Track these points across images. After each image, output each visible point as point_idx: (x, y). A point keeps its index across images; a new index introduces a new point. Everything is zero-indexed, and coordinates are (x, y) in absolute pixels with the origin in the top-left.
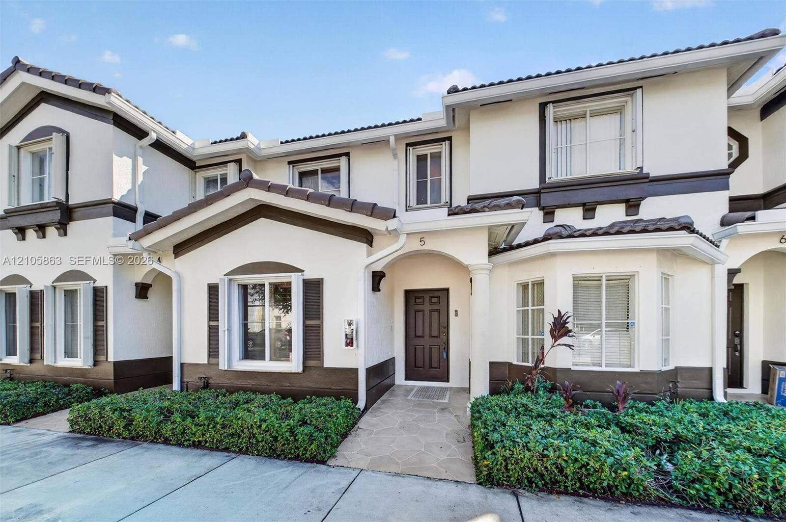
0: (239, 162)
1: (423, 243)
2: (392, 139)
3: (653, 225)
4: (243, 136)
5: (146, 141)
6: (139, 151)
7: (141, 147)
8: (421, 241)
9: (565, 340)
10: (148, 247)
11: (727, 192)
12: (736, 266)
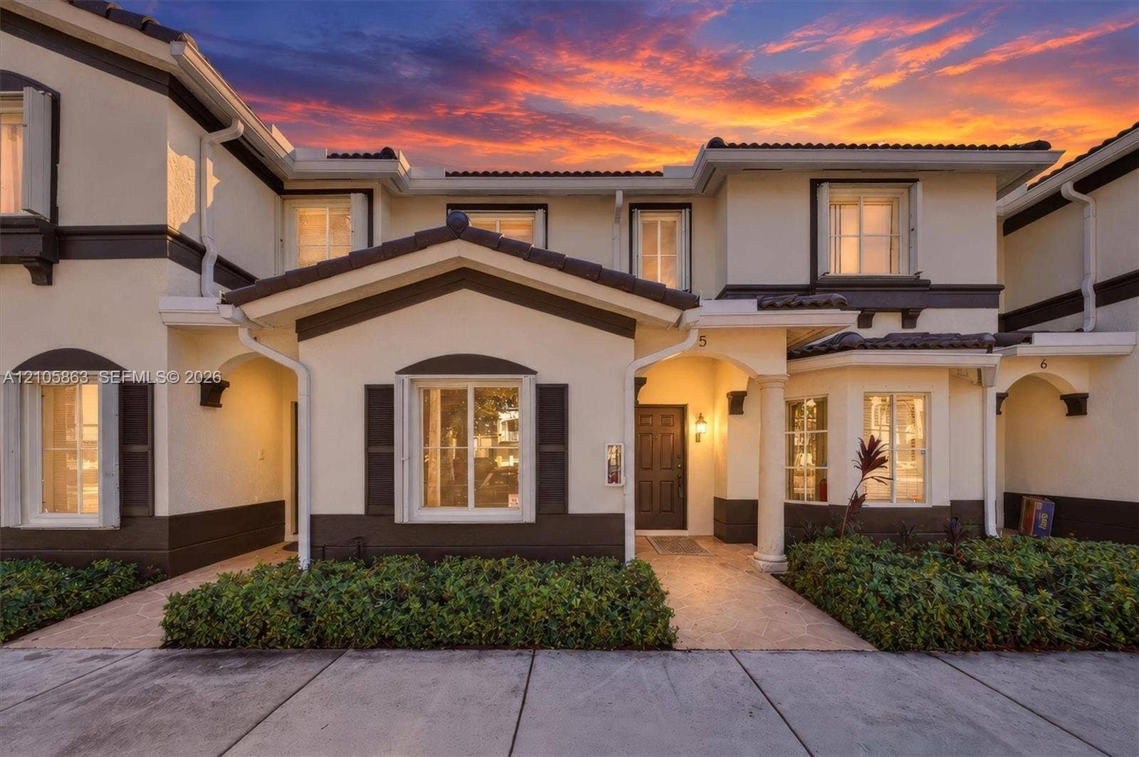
0: (369, 194)
1: (703, 343)
2: (619, 195)
3: (949, 340)
4: (388, 154)
5: (225, 135)
6: (207, 150)
7: (212, 144)
8: (701, 340)
9: (877, 472)
10: (258, 318)
11: (997, 310)
12: (1003, 391)
